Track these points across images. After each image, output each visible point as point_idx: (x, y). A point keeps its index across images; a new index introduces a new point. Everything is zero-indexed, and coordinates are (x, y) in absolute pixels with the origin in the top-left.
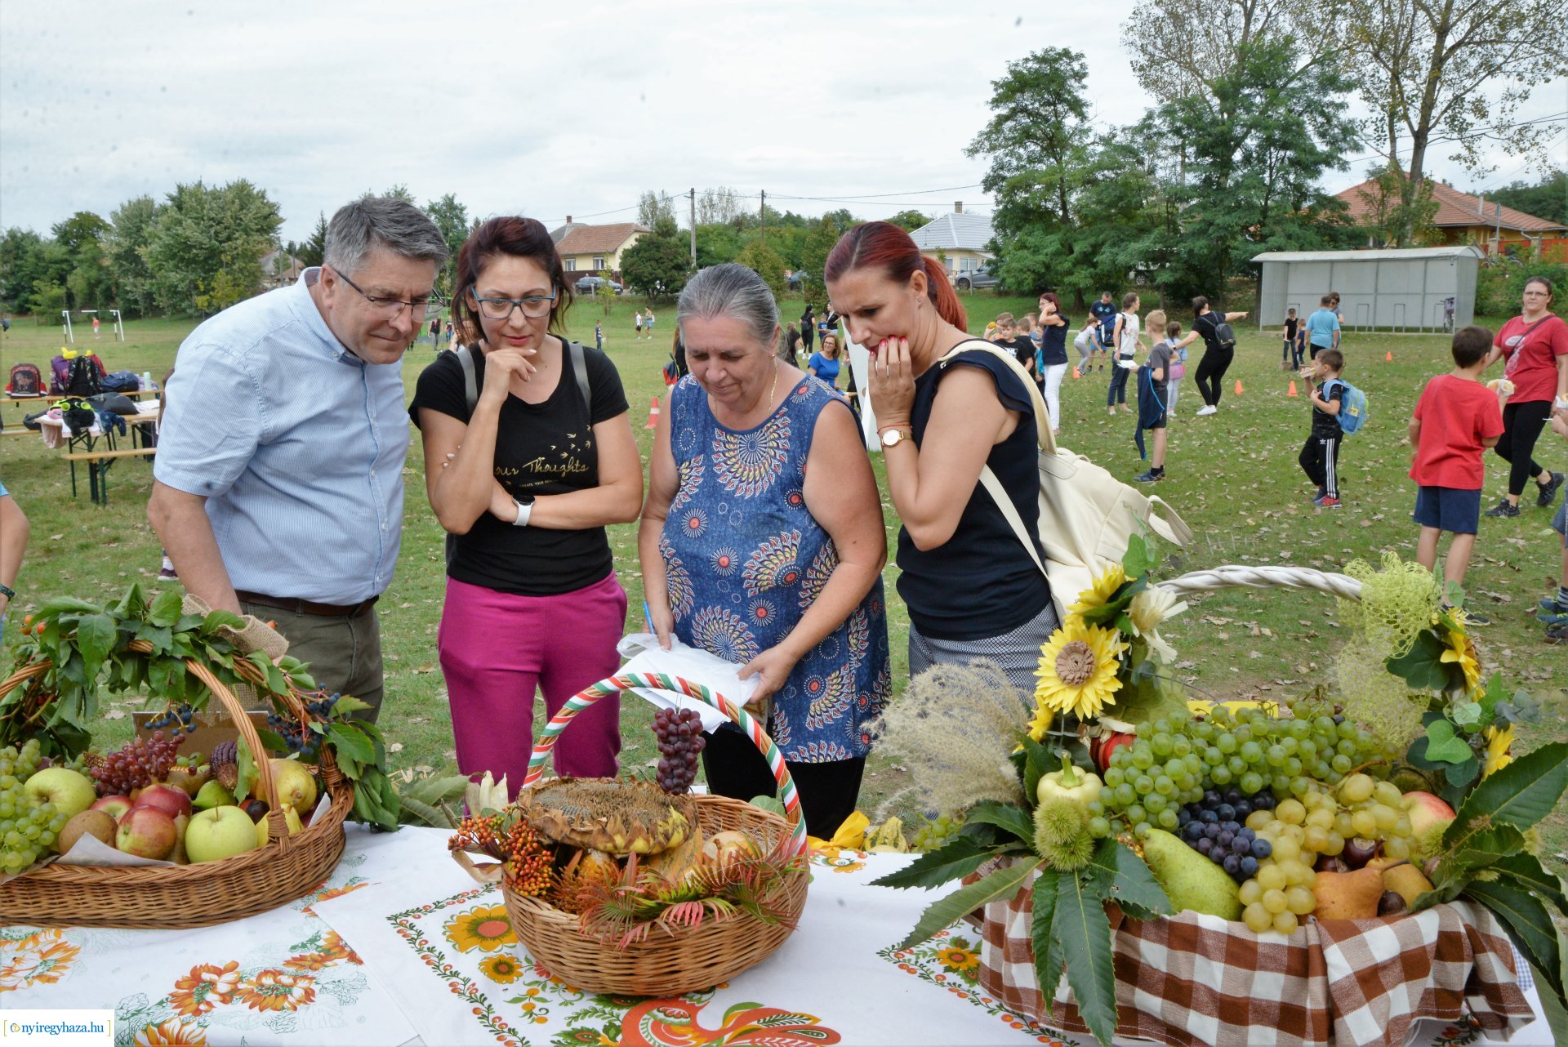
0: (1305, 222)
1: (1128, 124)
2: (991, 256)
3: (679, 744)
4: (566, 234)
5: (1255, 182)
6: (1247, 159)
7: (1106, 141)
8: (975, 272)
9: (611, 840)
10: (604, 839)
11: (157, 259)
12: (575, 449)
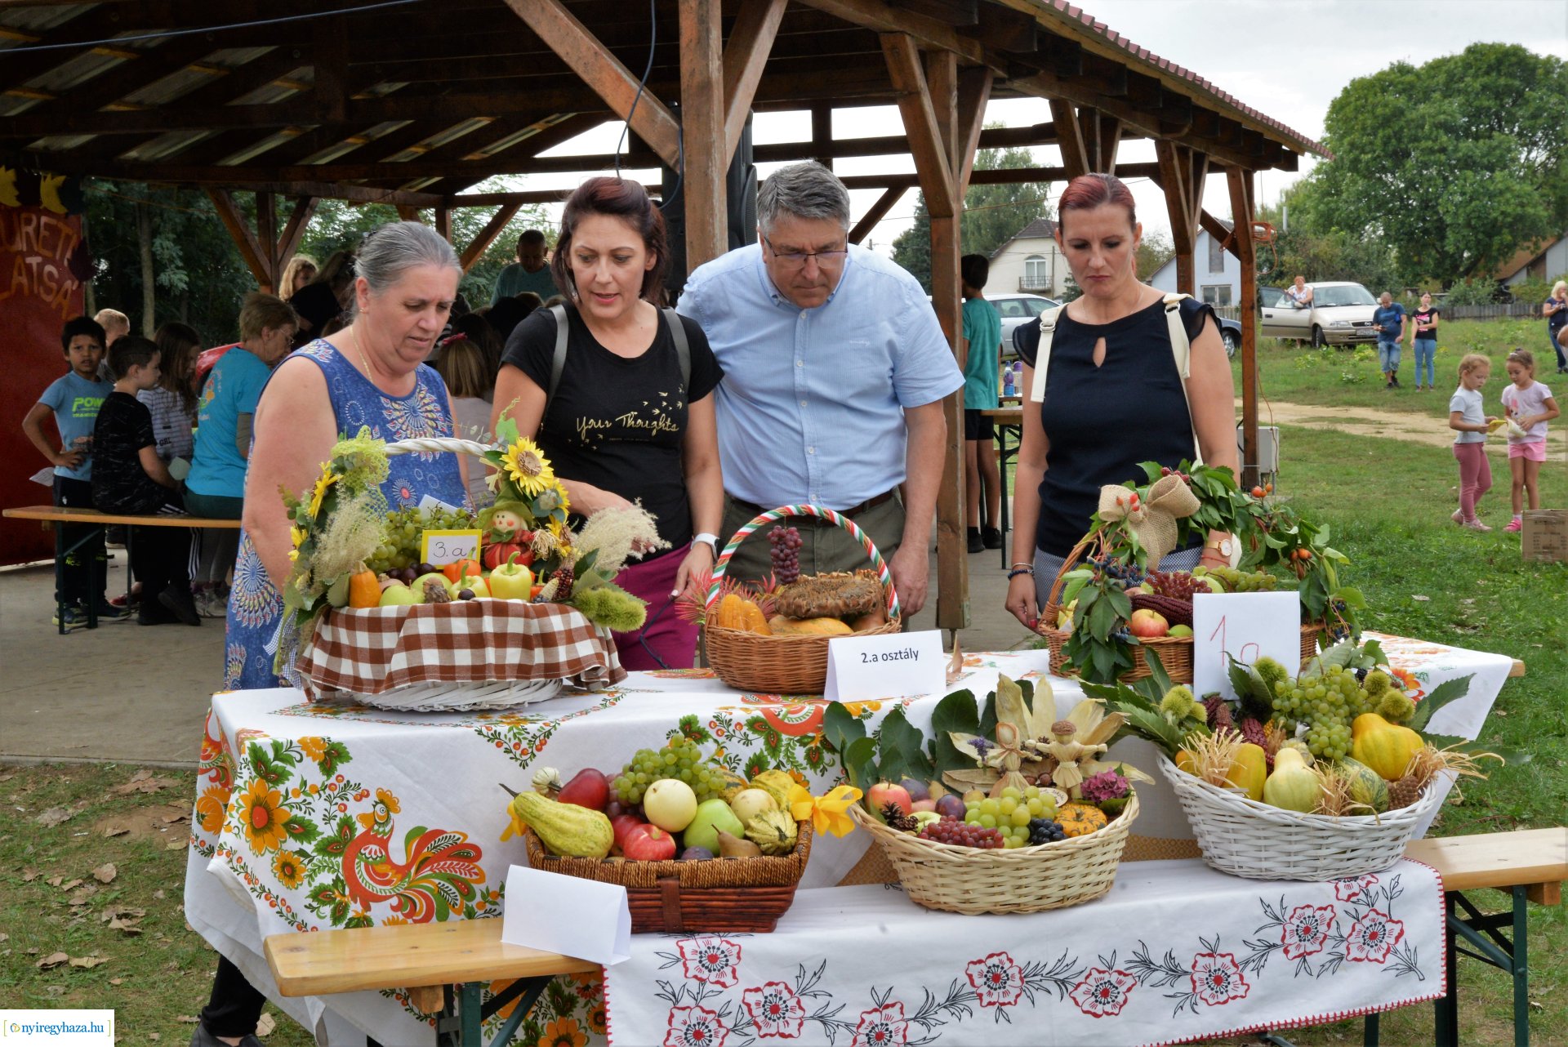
12: (667, 406)
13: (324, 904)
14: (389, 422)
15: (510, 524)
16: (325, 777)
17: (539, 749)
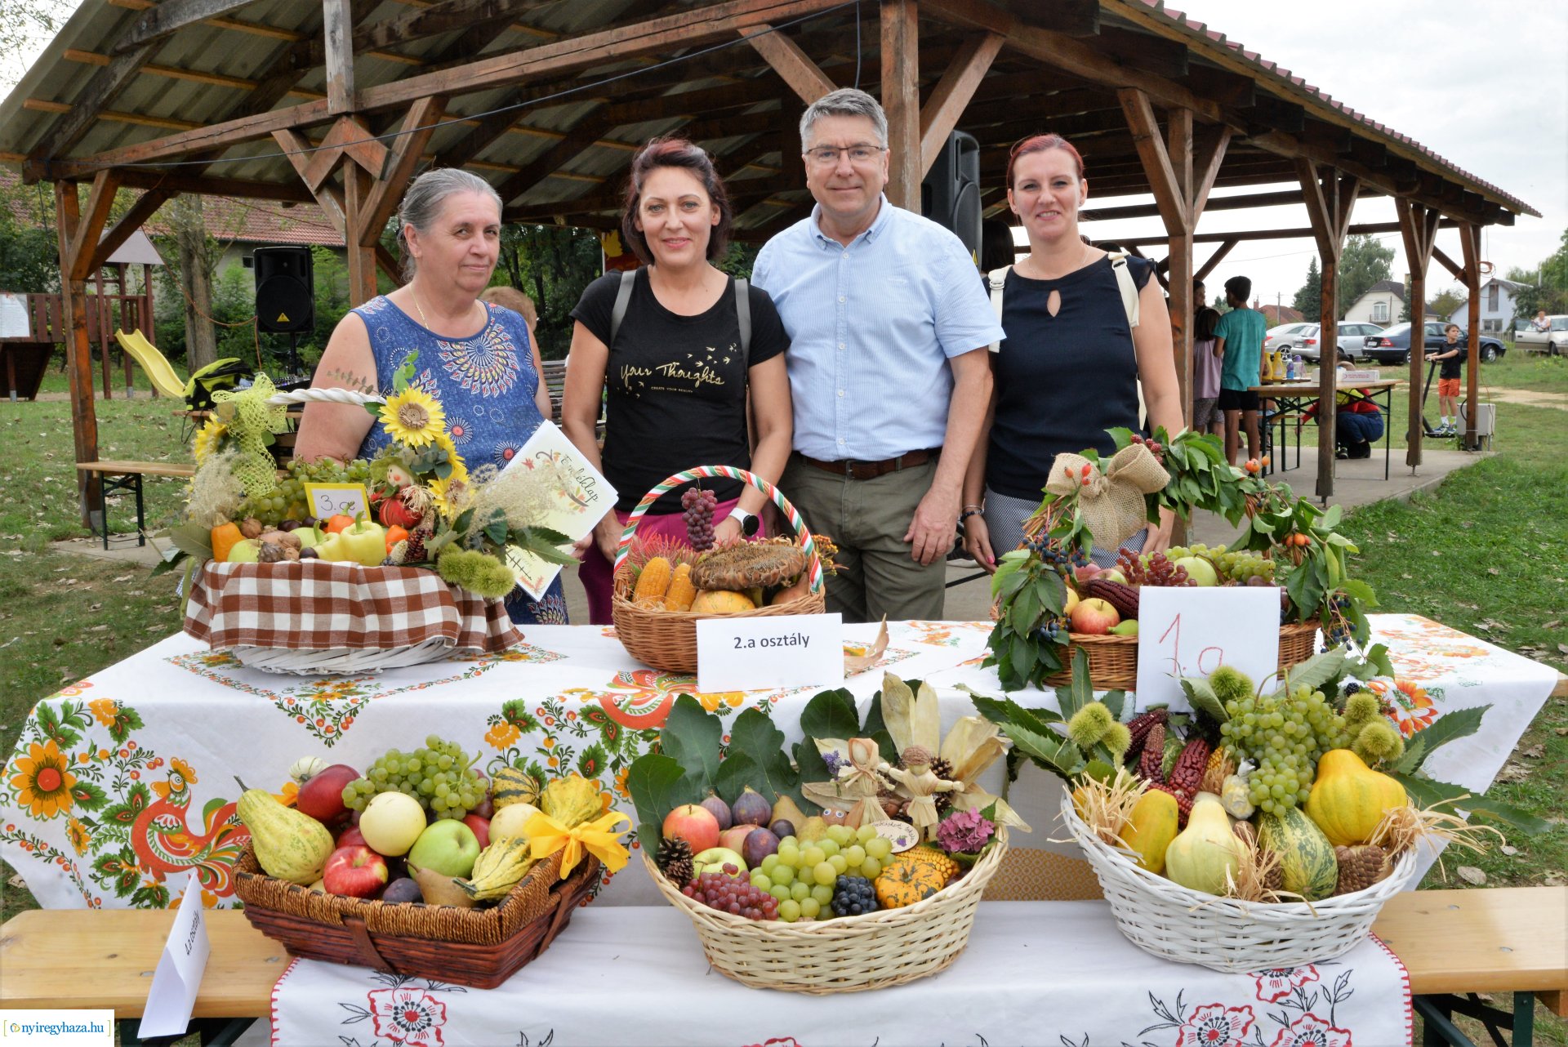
12: (712, 360)
13: (109, 874)
14: (445, 364)
15: (397, 479)
16: (116, 743)
17: (346, 728)
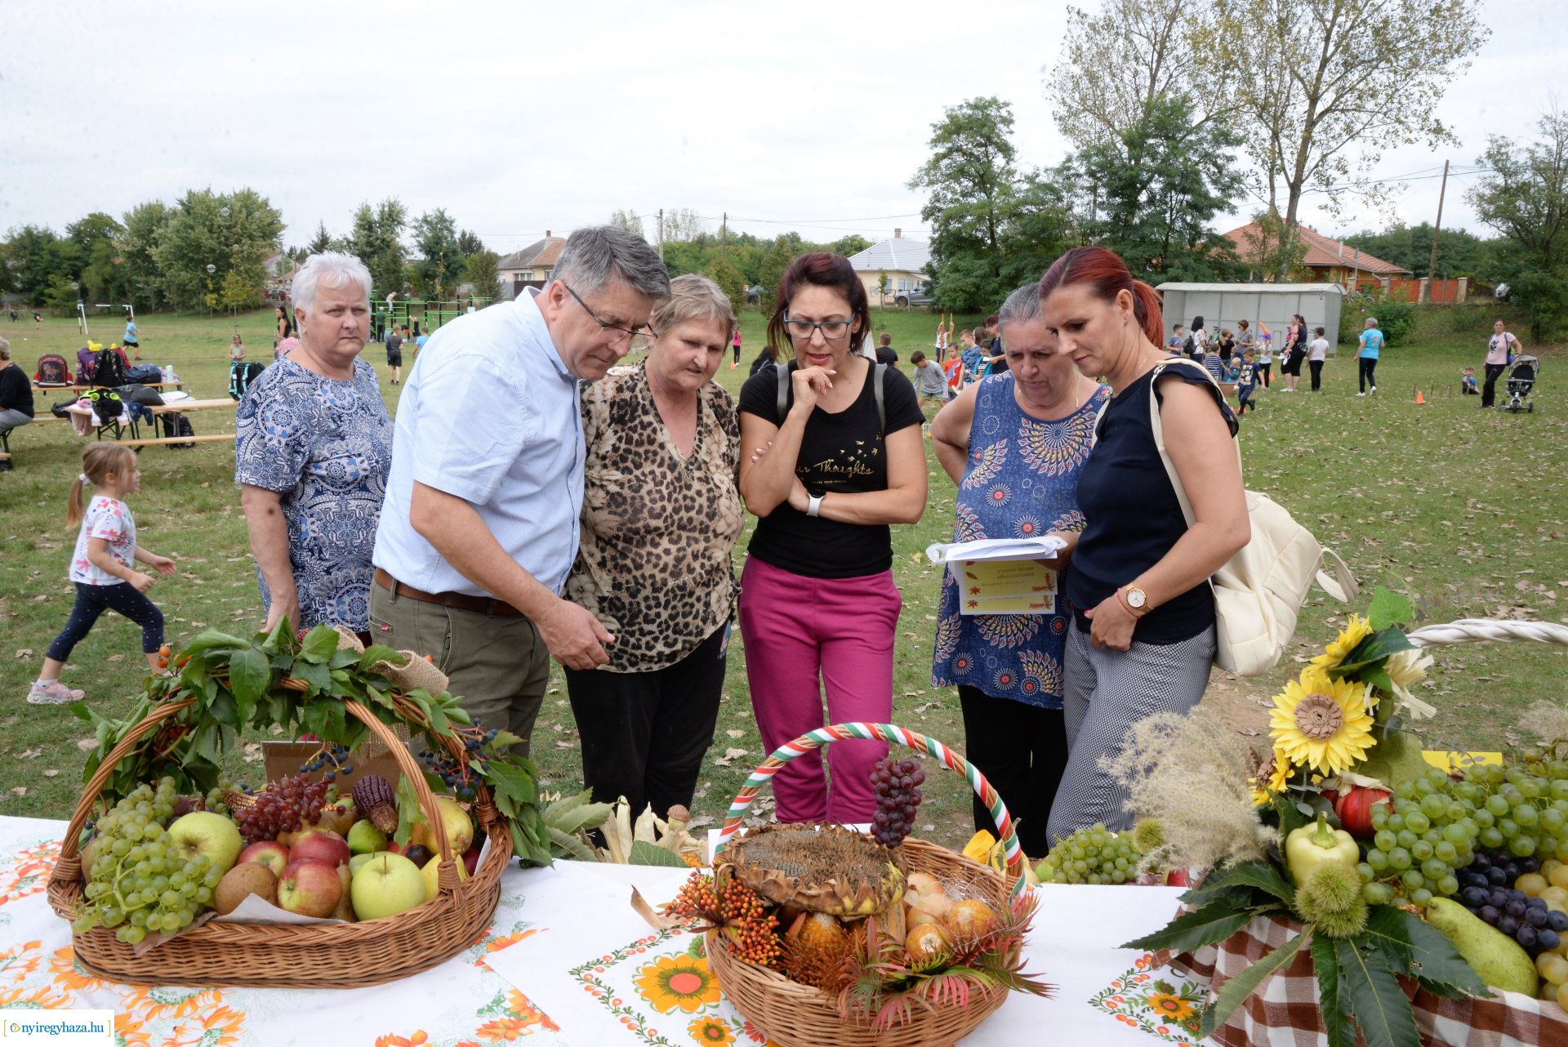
0: (1199, 256)
1: (1050, 166)
2: (927, 278)
3: (900, 798)
4: (546, 247)
5: (1158, 221)
6: (1151, 201)
7: (1030, 179)
8: (912, 292)
9: (841, 903)
10: (834, 902)
11: (167, 259)
